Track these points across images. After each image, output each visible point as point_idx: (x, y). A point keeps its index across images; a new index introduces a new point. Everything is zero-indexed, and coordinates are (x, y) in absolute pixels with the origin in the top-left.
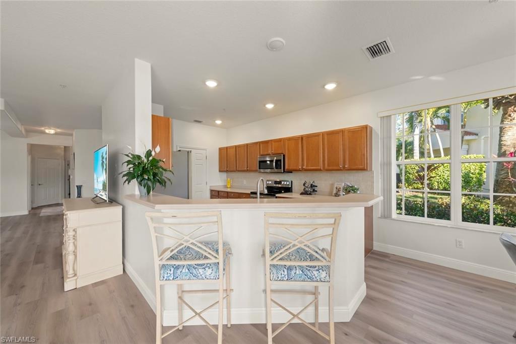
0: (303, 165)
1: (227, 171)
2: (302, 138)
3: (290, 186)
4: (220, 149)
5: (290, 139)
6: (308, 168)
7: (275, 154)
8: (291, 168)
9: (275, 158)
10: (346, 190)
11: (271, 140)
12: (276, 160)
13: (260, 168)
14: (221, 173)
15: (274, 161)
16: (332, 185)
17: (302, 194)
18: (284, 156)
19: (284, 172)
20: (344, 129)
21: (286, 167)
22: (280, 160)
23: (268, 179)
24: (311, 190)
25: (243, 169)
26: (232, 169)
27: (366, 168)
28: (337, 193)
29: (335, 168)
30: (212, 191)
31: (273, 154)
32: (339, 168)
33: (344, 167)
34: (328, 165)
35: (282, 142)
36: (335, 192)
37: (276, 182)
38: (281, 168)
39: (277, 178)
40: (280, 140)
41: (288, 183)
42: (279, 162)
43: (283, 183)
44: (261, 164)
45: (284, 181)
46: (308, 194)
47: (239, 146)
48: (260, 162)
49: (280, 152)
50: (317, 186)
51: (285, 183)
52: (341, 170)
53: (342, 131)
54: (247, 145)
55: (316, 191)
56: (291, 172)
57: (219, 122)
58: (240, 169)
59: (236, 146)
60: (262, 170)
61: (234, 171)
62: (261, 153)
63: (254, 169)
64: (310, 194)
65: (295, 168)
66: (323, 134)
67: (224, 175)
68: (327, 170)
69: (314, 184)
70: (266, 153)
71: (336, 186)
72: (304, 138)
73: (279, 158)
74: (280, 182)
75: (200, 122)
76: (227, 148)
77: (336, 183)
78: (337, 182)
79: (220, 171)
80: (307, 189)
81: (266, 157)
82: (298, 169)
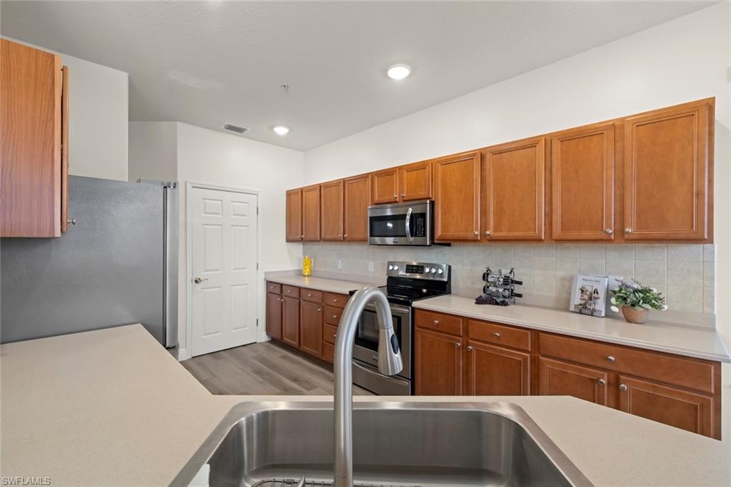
0: (484, 226)
1: (302, 240)
2: (482, 157)
3: (446, 280)
4: (289, 194)
5: (447, 162)
6: (498, 234)
7: (408, 201)
8: (452, 233)
9: (410, 210)
10: (625, 299)
11: (400, 168)
12: (412, 215)
13: (372, 235)
14: (289, 244)
15: (408, 217)
16: (571, 280)
17: (480, 301)
18: (432, 204)
19: (433, 243)
20: (623, 119)
21: (439, 233)
22: (423, 215)
23: (392, 260)
24: (507, 293)
25: (334, 236)
26: (312, 237)
27: (706, 237)
28: (584, 306)
29: (591, 235)
30: (269, 283)
31: (404, 201)
32: (600, 235)
33: (621, 232)
34: (564, 227)
35: (429, 168)
36: (577, 299)
37: (410, 269)
38: (425, 235)
39: (414, 258)
40: (421, 166)
41: (440, 271)
42: (420, 220)
43: (427, 270)
44: (376, 224)
45: (431, 266)
46: (497, 304)
47: (327, 186)
48: (373, 219)
49: (422, 194)
50: (520, 283)
51: (434, 271)
52: (609, 241)
53: (615, 129)
54: (344, 181)
55: (520, 296)
56: (449, 245)
57: (281, 131)
58: (328, 237)
59: (320, 186)
60: (377, 240)
61: (318, 241)
62: (376, 198)
63: (358, 236)
64: (504, 304)
65: (462, 234)
66: (549, 140)
67: (298, 249)
68: (560, 241)
69: (511, 276)
70: (386, 199)
71: (579, 286)
72: (488, 157)
73: (419, 210)
74: (419, 269)
75: (240, 130)
76: (302, 190)
77: (580, 278)
78: (583, 273)
79: (288, 240)
80: (493, 289)
81: (386, 208)
82: (470, 236)
